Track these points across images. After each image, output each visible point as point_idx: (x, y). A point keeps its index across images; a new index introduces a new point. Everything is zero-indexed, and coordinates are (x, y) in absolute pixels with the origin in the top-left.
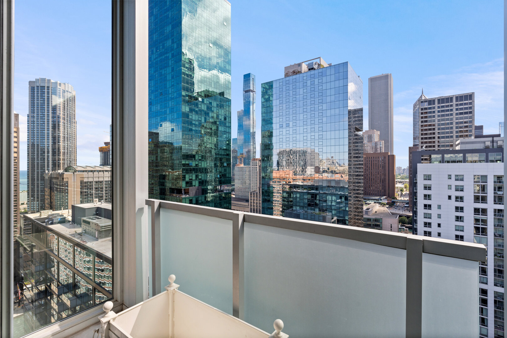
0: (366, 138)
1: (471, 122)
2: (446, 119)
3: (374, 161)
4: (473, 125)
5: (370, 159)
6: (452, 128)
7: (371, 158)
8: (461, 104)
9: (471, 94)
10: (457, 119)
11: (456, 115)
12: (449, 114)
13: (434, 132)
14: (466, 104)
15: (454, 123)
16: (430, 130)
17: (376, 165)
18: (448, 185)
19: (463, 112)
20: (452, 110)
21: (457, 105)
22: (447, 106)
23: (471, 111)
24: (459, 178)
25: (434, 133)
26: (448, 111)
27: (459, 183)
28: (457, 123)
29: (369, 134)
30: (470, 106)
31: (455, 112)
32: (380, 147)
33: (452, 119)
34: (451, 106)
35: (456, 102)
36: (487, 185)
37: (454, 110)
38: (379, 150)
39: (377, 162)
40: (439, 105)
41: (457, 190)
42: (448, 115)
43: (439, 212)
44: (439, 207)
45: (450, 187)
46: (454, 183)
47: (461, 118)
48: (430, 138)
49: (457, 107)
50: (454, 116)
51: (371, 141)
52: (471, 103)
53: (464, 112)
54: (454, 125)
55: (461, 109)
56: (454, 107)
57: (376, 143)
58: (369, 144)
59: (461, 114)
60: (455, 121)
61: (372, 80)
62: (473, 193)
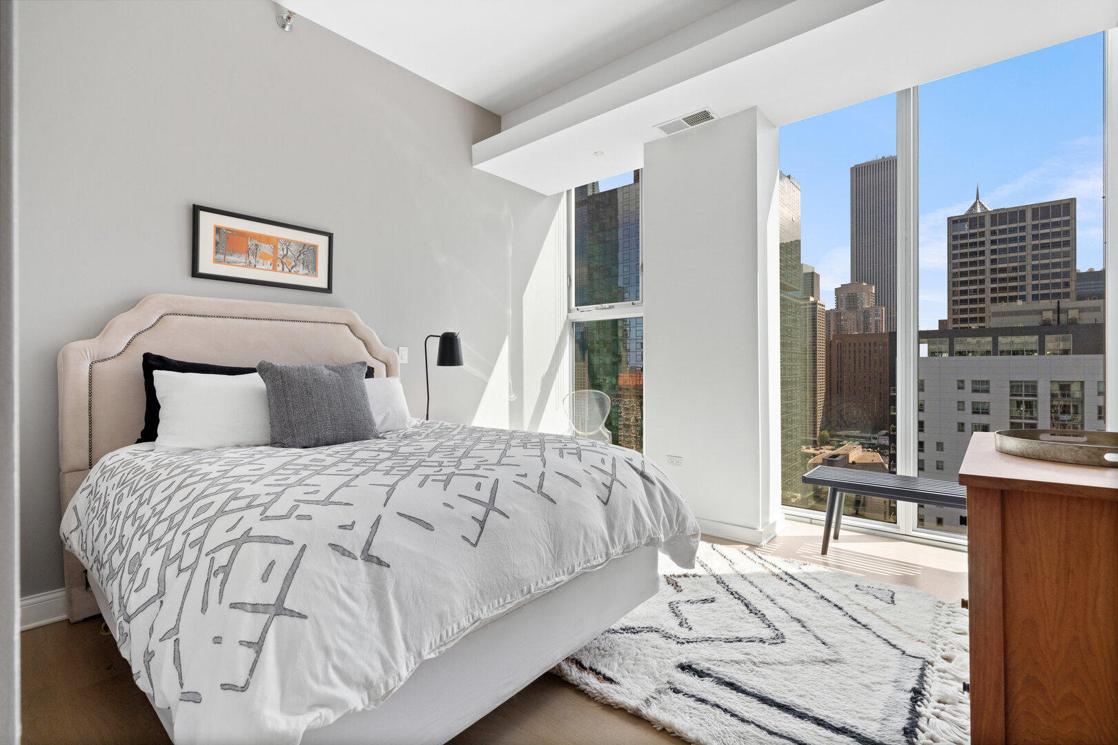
0: (844, 301)
1: (1067, 264)
2: (1009, 258)
3: (860, 352)
4: (1073, 272)
5: (852, 349)
6: (1023, 278)
7: (855, 346)
8: (1045, 226)
9: (1069, 201)
10: (1035, 258)
11: (1033, 250)
12: (1016, 247)
13: (982, 287)
14: (1056, 224)
15: (1029, 268)
16: (973, 282)
17: (865, 360)
18: (958, 402)
19: (1049, 243)
20: (1023, 239)
21: (1035, 227)
22: (1013, 230)
23: (1069, 241)
24: (981, 386)
25: (982, 291)
26: (1014, 240)
27: (980, 397)
28: (1035, 267)
29: (850, 292)
30: (1066, 228)
31: (1030, 242)
32: (876, 321)
33: (1023, 259)
34: (1023, 229)
35: (1033, 220)
36: (1036, 401)
37: (1029, 238)
38: (872, 327)
39: (867, 355)
40: (994, 228)
41: (975, 412)
42: (1013, 250)
43: (939, 456)
44: (940, 446)
45: (961, 405)
46: (969, 397)
47: (1044, 256)
48: (973, 301)
49: (1035, 232)
50: (1029, 253)
51: (856, 308)
52: (1067, 223)
53: (1052, 243)
54: (1029, 273)
55: (1045, 236)
56: (1029, 233)
57: (866, 313)
58: (852, 315)
59: (1044, 246)
60: (1030, 262)
61: (859, 172)
62: (1009, 418)
